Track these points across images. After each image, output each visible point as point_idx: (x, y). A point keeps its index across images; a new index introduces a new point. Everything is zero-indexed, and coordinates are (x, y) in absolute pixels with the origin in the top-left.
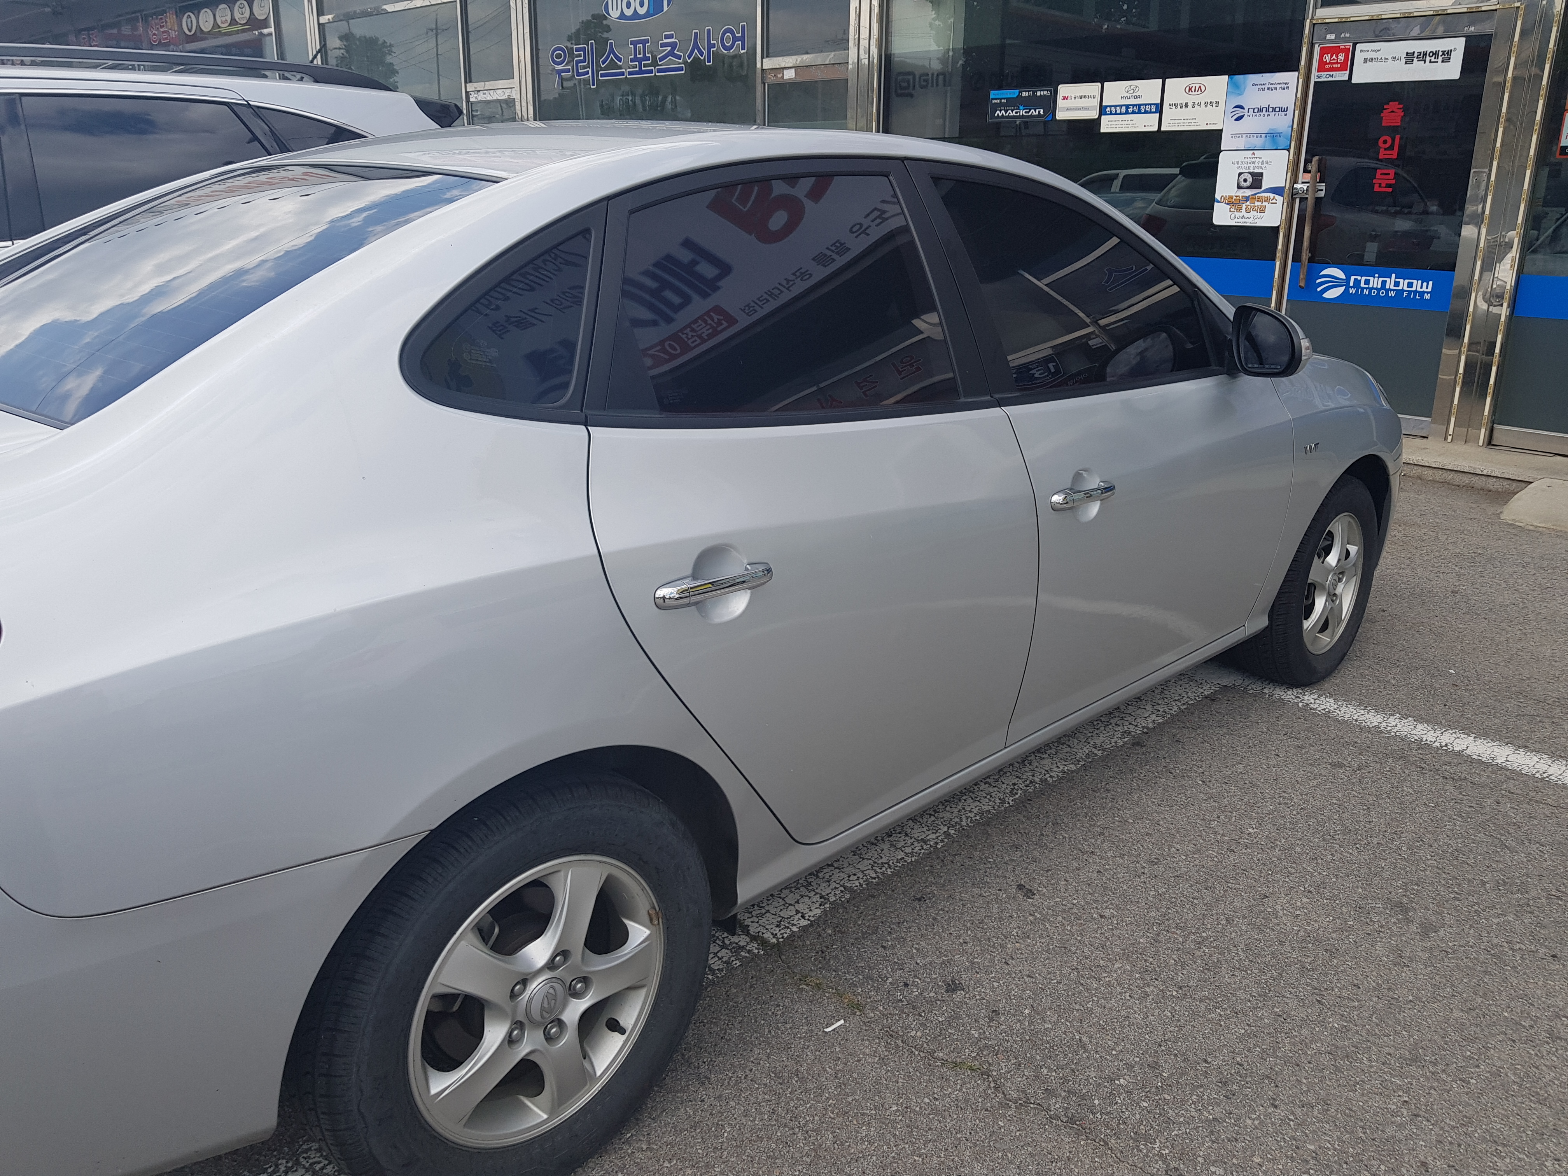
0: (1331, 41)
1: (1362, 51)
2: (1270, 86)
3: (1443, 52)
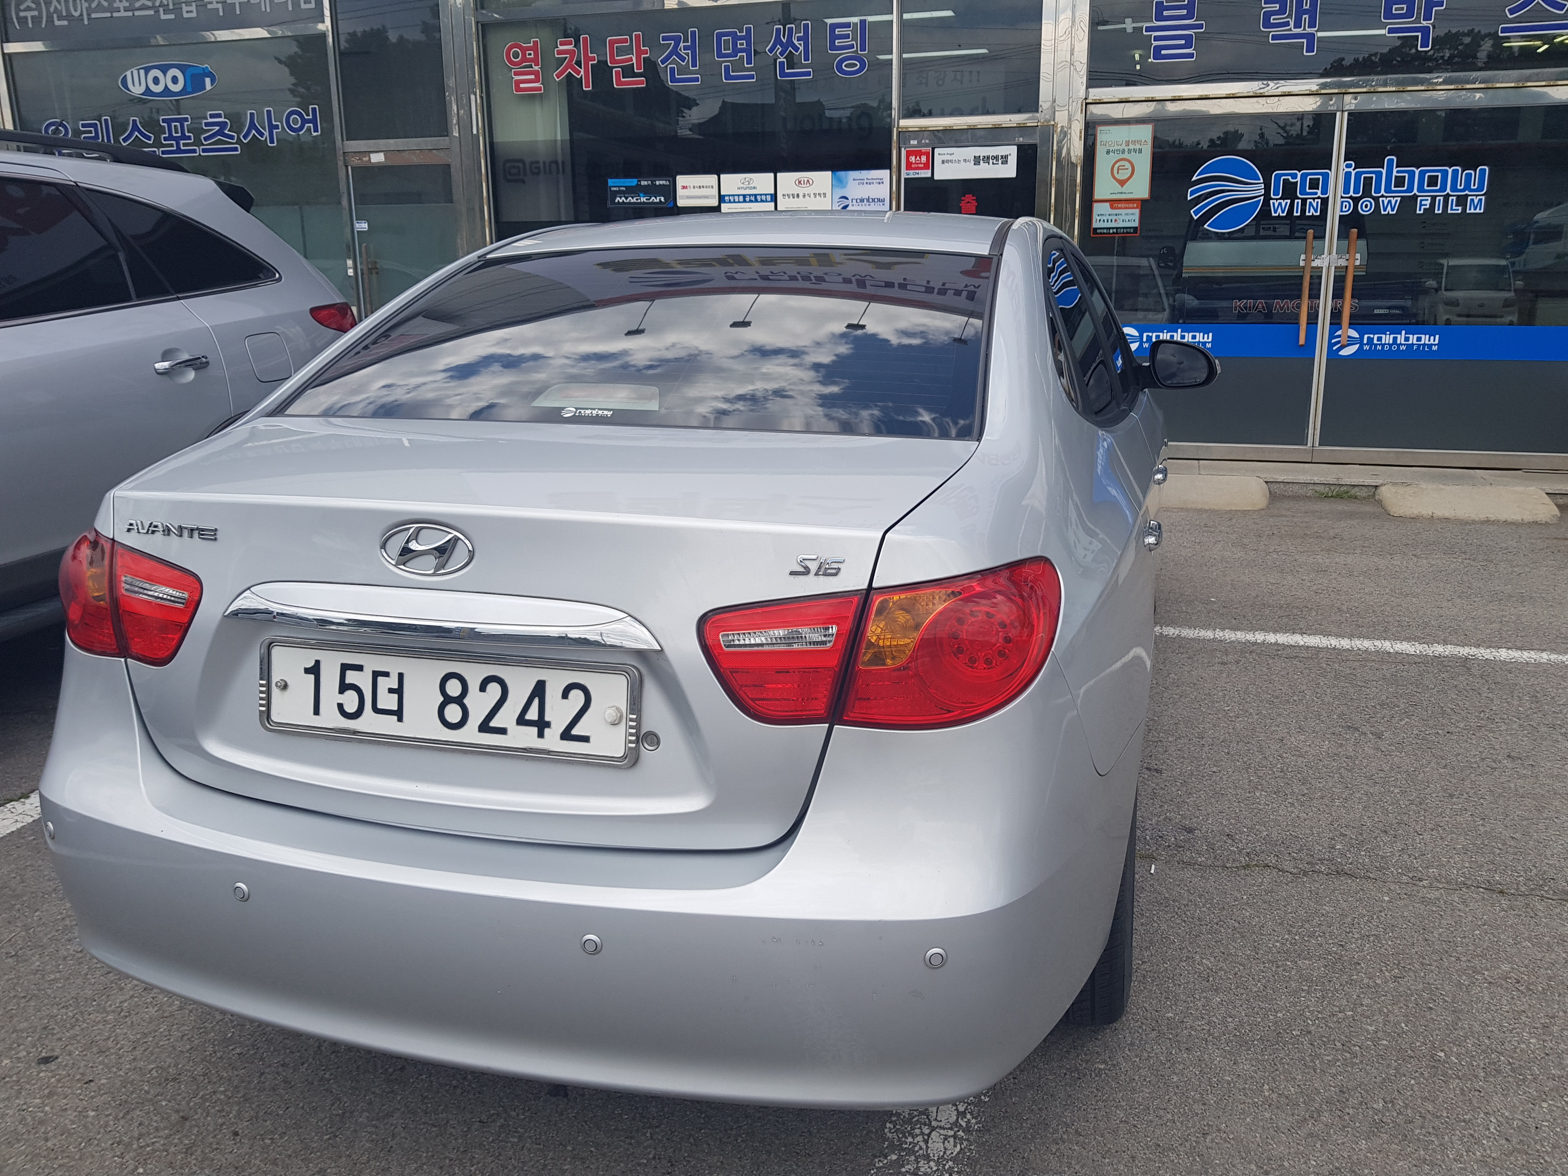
0: (914, 146)
1: (939, 154)
2: (868, 181)
3: (1002, 156)
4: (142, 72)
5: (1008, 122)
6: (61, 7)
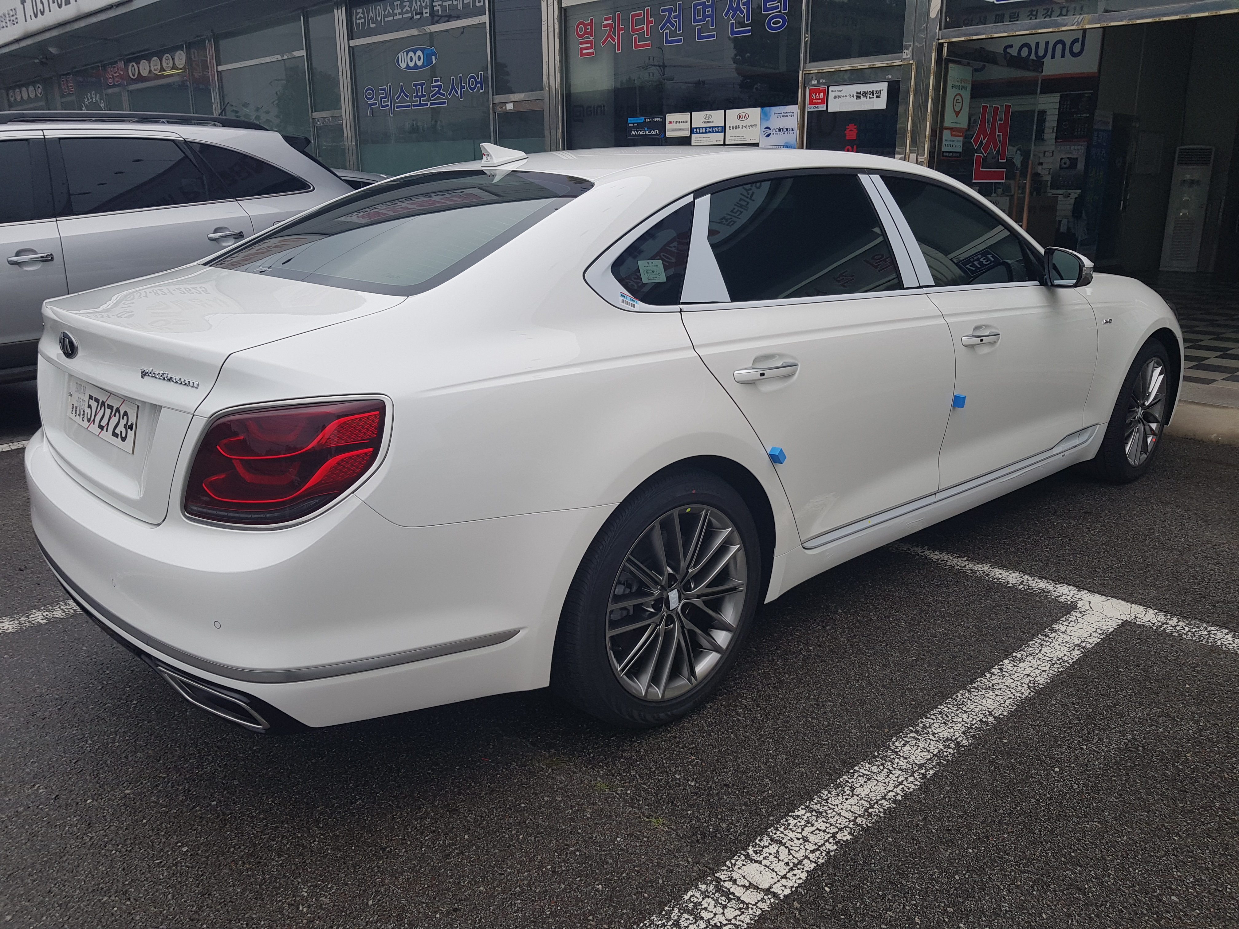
0: (814, 85)
1: (832, 91)
2: (783, 114)
3: (877, 92)
4: (405, 53)
5: (880, 62)
6: (373, 16)
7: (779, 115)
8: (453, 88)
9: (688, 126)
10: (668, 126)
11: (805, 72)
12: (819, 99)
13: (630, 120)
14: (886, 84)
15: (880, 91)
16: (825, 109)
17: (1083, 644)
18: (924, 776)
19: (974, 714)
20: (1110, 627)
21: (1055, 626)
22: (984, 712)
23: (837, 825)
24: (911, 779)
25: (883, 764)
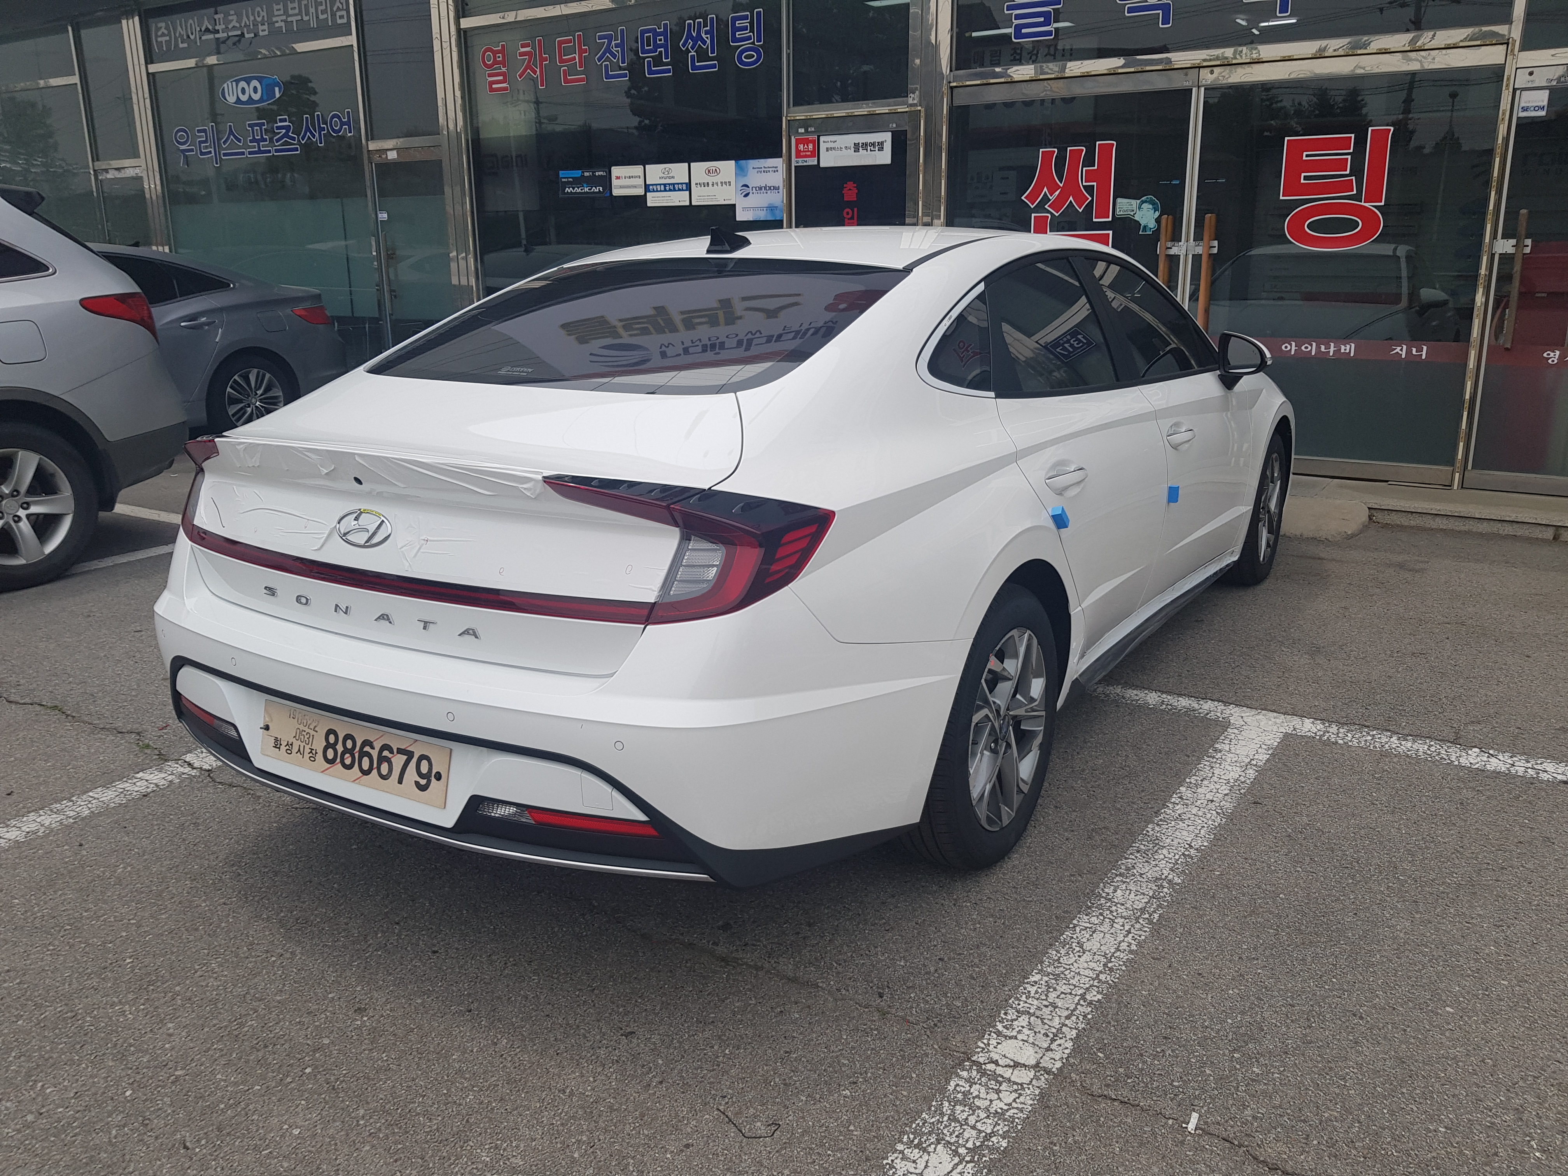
0: (802, 134)
1: (824, 142)
2: (765, 169)
3: (879, 143)
4: (234, 83)
5: (881, 109)
6: (184, 33)
7: (759, 170)
8: (308, 129)
9: (641, 181)
10: (615, 182)
11: (789, 118)
12: (809, 151)
13: (562, 174)
14: (890, 134)
15: (882, 143)
16: (816, 163)
17: (1254, 762)
18: (1150, 922)
19: (1173, 848)
20: (1272, 741)
21: (1216, 746)
22: (1183, 845)
23: (1082, 985)
24: (1138, 926)
25: (1101, 914)
